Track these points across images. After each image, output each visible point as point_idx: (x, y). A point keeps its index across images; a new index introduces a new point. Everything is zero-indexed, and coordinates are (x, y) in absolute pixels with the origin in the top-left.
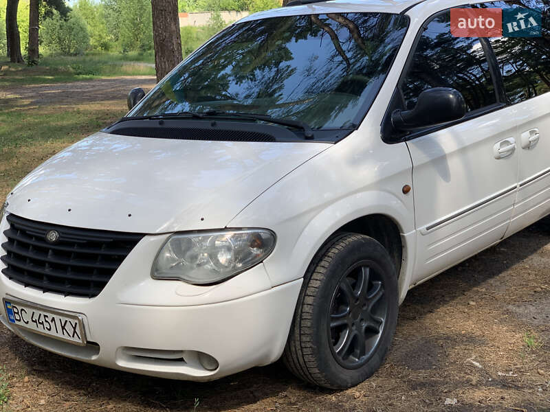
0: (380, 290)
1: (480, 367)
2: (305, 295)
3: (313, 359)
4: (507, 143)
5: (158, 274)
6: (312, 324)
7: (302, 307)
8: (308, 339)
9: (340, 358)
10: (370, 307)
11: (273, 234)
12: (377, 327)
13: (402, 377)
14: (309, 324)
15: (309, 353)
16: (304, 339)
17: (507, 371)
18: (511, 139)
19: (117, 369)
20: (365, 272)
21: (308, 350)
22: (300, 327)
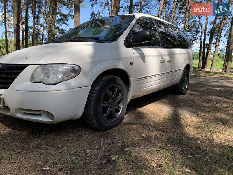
0: (121, 97)
1: (154, 125)
2: (93, 93)
3: (94, 118)
4: (163, 58)
5: (33, 80)
6: (94, 104)
7: (91, 98)
8: (92, 110)
9: (105, 119)
11: (80, 68)
12: (119, 109)
13: (127, 127)
14: (93, 104)
15: (93, 115)
16: (91, 110)
17: (163, 127)
19: (17, 117)
20: (116, 89)
21: (92, 114)
22: (90, 105)
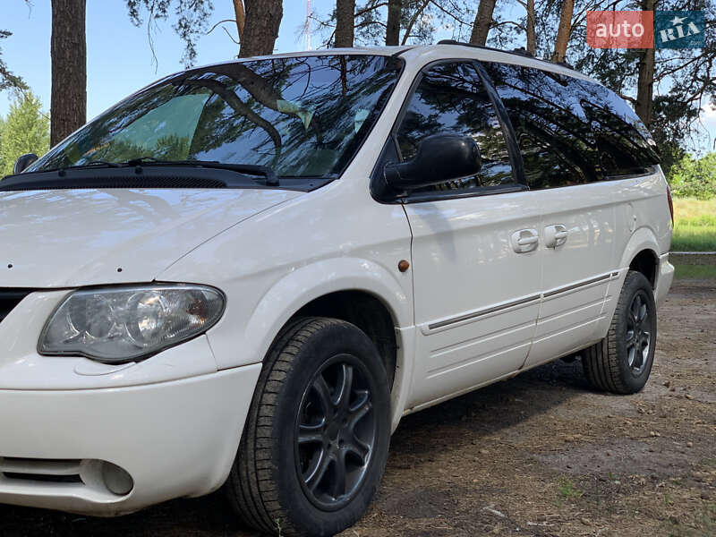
0: (366, 403)
1: (503, 515)
2: (264, 392)
3: (272, 487)
4: (529, 234)
5: (47, 347)
6: (273, 433)
7: (259, 409)
8: (266, 456)
9: (311, 492)
10: (352, 426)
11: (222, 296)
12: (362, 456)
14: (268, 433)
15: (267, 477)
16: (261, 455)
17: (540, 521)
18: (534, 232)
20: (347, 373)
21: (265, 472)
22: (256, 438)
